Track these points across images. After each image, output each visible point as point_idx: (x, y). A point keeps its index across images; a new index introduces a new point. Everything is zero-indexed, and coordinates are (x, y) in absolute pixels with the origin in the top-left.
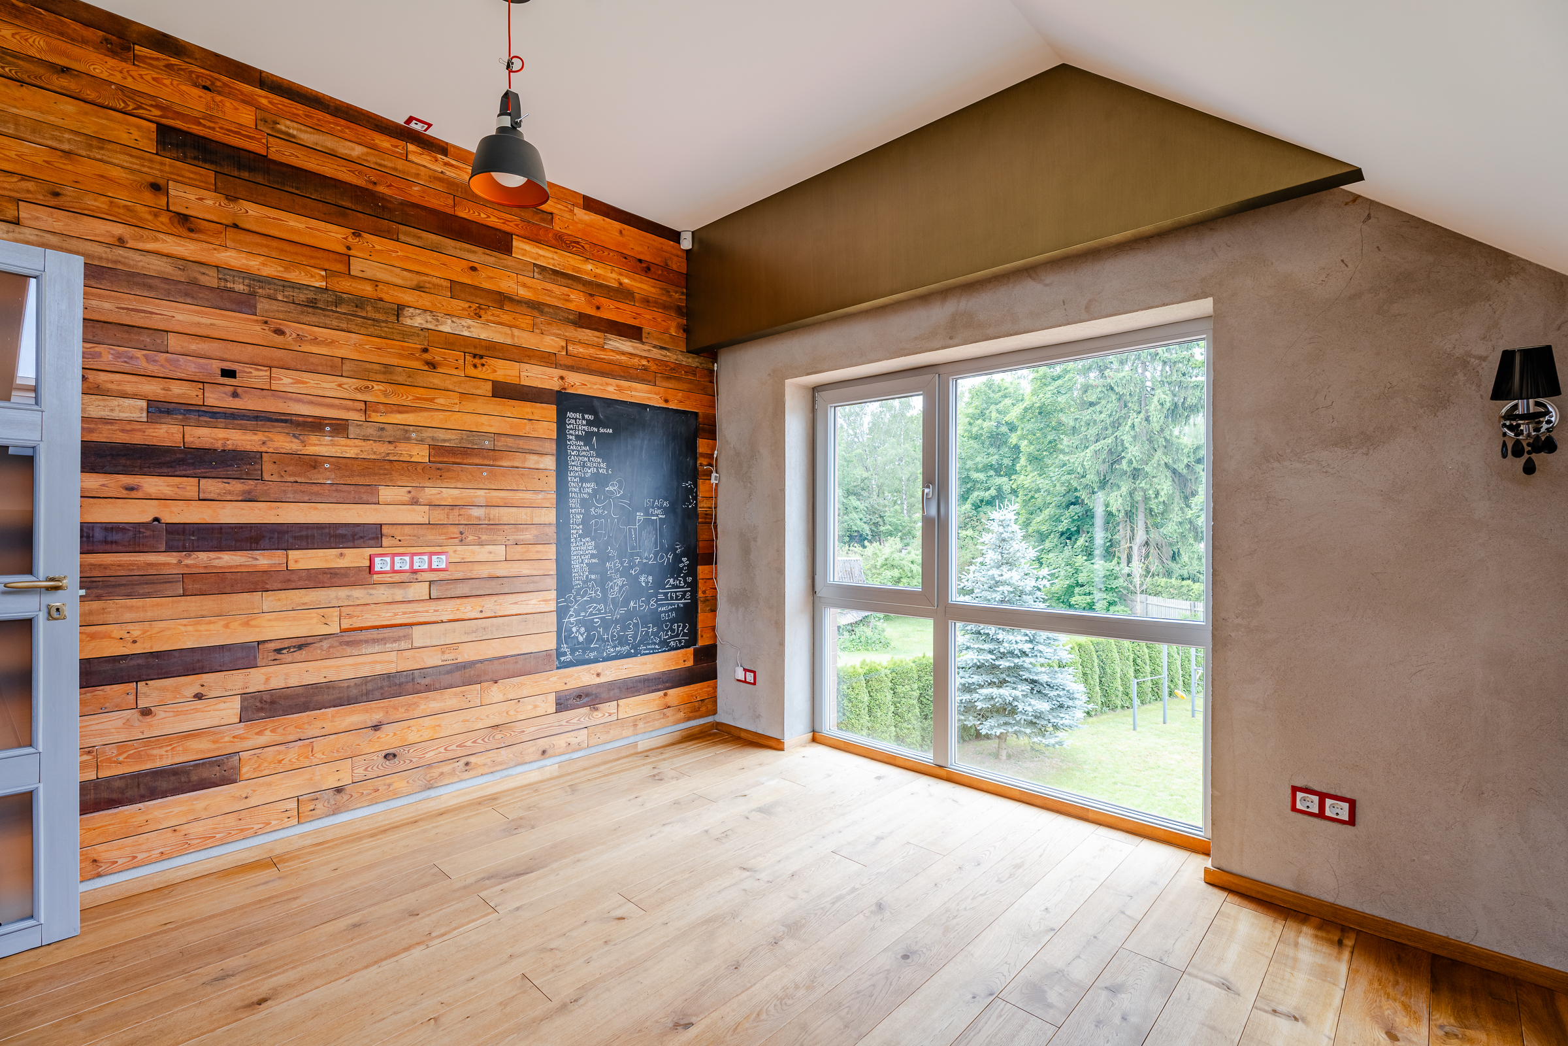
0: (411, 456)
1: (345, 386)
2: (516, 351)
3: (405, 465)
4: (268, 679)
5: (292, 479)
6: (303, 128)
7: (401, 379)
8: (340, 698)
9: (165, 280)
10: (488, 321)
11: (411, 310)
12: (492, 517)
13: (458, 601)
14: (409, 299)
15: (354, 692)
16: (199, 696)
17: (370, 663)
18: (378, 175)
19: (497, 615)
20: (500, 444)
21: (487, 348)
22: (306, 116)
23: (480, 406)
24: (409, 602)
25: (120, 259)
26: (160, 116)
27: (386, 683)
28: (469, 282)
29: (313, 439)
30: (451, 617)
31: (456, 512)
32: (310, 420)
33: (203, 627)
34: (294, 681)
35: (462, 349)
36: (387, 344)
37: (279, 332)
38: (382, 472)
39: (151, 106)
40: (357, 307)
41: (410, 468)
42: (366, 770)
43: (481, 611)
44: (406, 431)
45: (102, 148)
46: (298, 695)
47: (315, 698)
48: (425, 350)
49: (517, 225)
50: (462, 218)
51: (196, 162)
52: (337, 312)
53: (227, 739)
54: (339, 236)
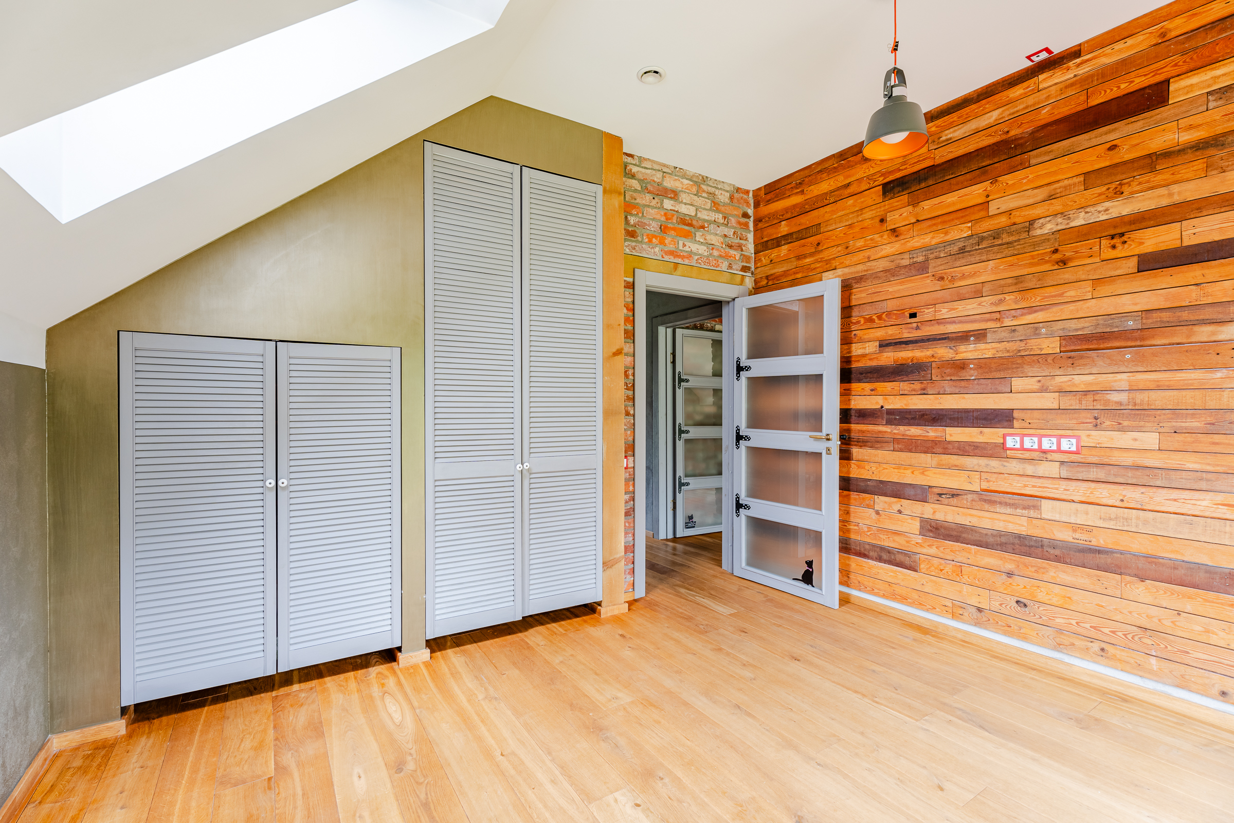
0: (1041, 349)
1: (983, 304)
2: (1177, 210)
3: (1035, 358)
4: (934, 512)
5: (949, 378)
6: (956, 128)
7: (1031, 285)
8: (980, 541)
9: (886, 271)
10: (1132, 193)
11: (1041, 221)
12: (1138, 401)
13: (1093, 485)
14: (1040, 212)
15: (991, 540)
16: (900, 512)
17: (1004, 521)
18: (1011, 123)
19: (1145, 508)
20: (1150, 321)
21: (1132, 222)
22: (959, 118)
23: (1121, 286)
24: (1040, 477)
25: (869, 268)
26: (883, 180)
27: (1017, 541)
28: (1108, 164)
29: (962, 348)
30: (1083, 499)
31: (1090, 397)
32: (960, 335)
33: (902, 471)
34: (950, 518)
35: (1099, 235)
36: (1018, 259)
37: (942, 278)
38: (1014, 366)
39: (880, 176)
40: (994, 238)
41: (1041, 358)
42: (1001, 605)
43: (1122, 500)
44: (1036, 329)
45: (861, 214)
46: (952, 529)
47: (963, 535)
48: (1056, 251)
49: (1176, 65)
50: (1098, 105)
51: (899, 194)
52: (979, 249)
53: (913, 543)
54: (981, 191)
